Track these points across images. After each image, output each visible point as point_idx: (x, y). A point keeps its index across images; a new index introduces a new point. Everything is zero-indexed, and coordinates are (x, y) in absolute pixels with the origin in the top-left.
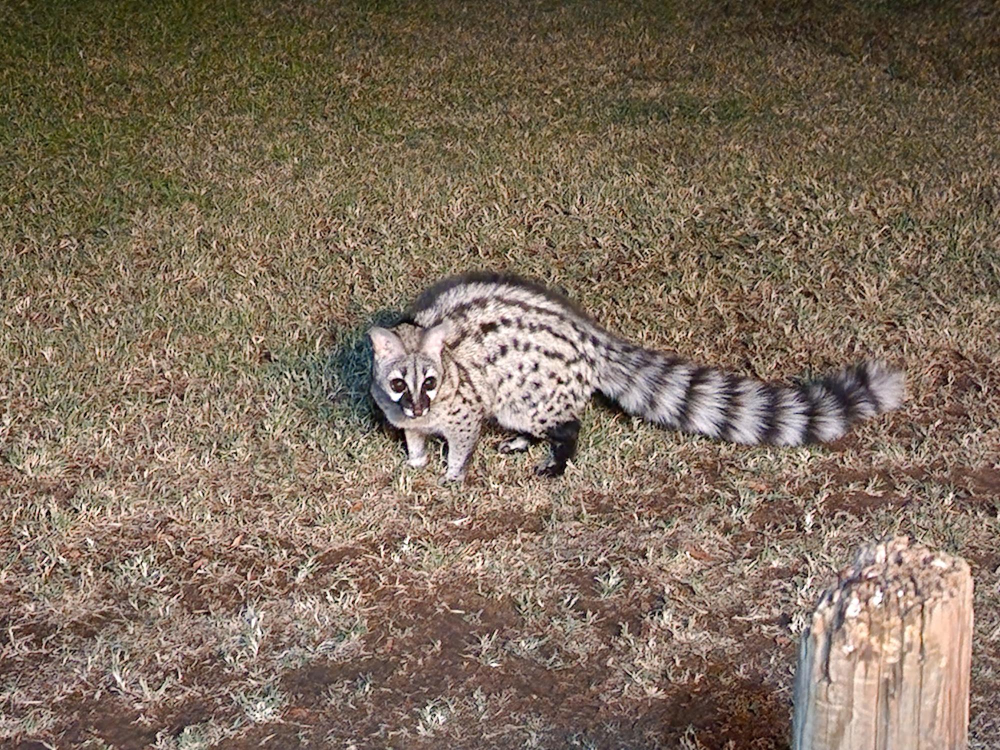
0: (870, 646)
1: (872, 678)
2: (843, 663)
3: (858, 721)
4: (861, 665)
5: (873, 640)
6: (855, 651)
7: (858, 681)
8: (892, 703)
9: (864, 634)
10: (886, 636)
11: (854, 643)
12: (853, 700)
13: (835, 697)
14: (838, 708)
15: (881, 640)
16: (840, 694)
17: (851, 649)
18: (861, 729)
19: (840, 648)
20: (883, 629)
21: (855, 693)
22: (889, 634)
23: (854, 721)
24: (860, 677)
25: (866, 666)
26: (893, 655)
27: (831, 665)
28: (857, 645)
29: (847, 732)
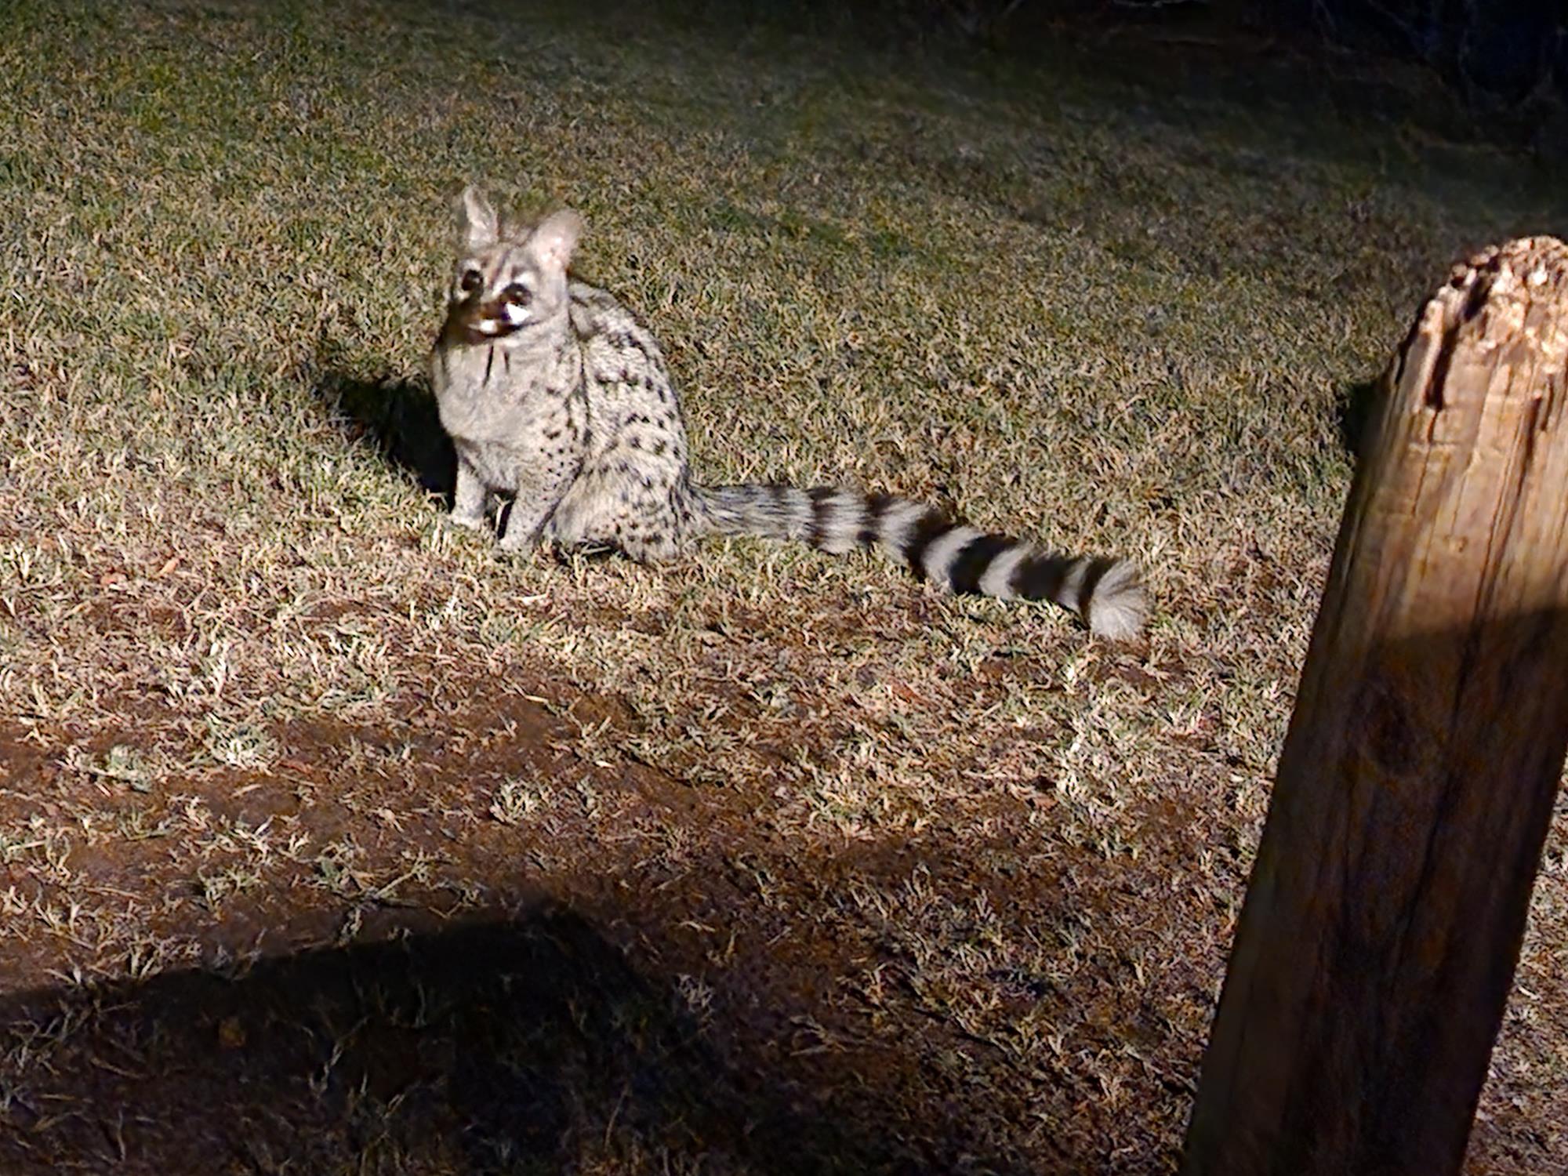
0: (1523, 341)
1: (1517, 393)
2: (1471, 370)
3: (1477, 470)
4: (1503, 371)
5: (1530, 332)
6: (1498, 347)
7: (1493, 399)
8: (1541, 437)
9: (1517, 323)
10: (1551, 328)
11: (1498, 334)
12: (1477, 432)
13: (1447, 430)
14: (1448, 449)
15: (1542, 334)
16: (1457, 425)
17: (1491, 345)
18: (1481, 481)
19: (1472, 346)
20: (1548, 316)
21: (1484, 419)
22: (1557, 327)
23: (1470, 470)
24: (1498, 393)
25: (1512, 374)
26: (1555, 362)
27: (1451, 377)
28: (1503, 339)
29: (1456, 486)
